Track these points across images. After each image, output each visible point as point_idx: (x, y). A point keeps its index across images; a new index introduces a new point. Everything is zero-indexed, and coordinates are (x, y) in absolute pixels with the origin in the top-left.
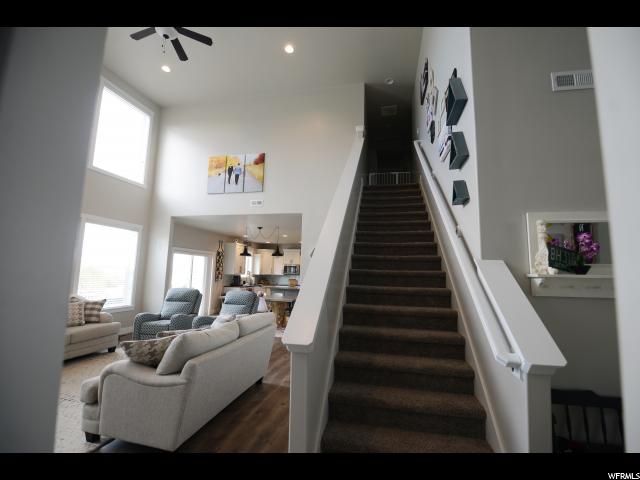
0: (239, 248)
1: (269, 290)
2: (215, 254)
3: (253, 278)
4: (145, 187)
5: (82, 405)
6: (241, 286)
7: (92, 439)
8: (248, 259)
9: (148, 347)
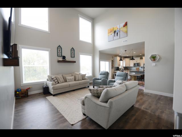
0: (118, 58)
1: (129, 72)
2: (111, 61)
3: (123, 68)
4: (92, 43)
5: (81, 104)
6: (120, 70)
7: (84, 115)
8: (121, 62)
9: (96, 91)
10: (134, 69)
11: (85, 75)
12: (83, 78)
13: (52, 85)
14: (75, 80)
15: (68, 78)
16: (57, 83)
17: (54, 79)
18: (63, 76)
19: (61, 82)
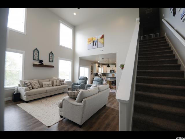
0: (97, 65)
1: (106, 77)
2: (91, 67)
3: (101, 74)
4: (72, 49)
6: (97, 76)
8: (100, 68)
9: (73, 93)
11: (64, 80)
12: (62, 83)
13: (25, 91)
14: (52, 86)
15: (45, 83)
16: (31, 88)
17: (28, 84)
18: (38, 81)
19: (36, 87)
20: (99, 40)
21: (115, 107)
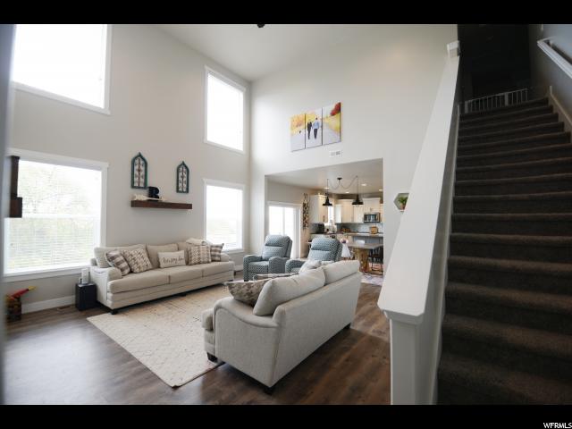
0: (322, 199)
1: (350, 237)
2: (302, 205)
3: (335, 227)
4: (244, 153)
5: (203, 329)
6: (325, 233)
7: (212, 358)
8: (330, 209)
9: (246, 288)
10: (365, 230)
11: (221, 247)
12: (215, 256)
13: (111, 279)
14: (188, 263)
15: (165, 255)
16: (127, 271)
17: (118, 259)
18: (146, 249)
19: (139, 267)
20: (326, 121)
21: (380, 333)
